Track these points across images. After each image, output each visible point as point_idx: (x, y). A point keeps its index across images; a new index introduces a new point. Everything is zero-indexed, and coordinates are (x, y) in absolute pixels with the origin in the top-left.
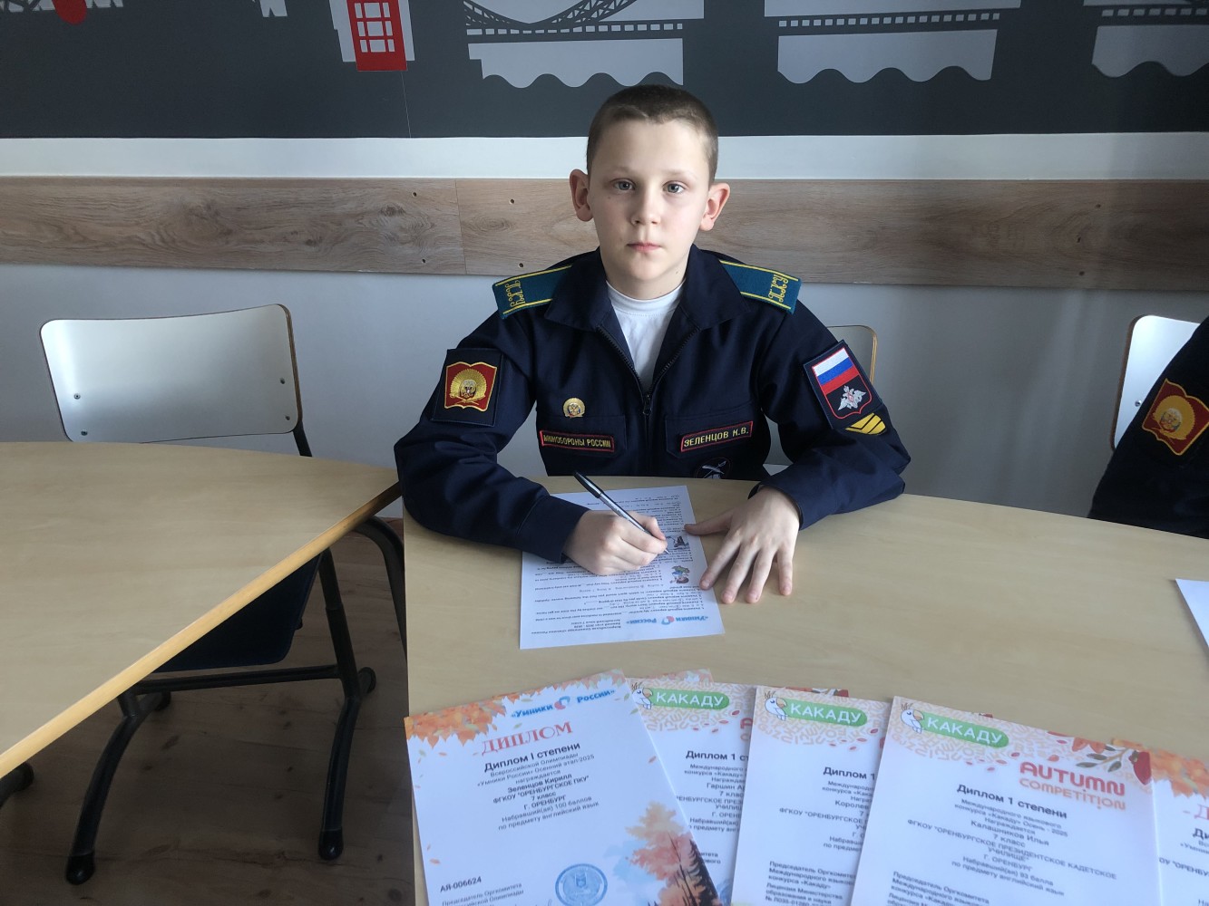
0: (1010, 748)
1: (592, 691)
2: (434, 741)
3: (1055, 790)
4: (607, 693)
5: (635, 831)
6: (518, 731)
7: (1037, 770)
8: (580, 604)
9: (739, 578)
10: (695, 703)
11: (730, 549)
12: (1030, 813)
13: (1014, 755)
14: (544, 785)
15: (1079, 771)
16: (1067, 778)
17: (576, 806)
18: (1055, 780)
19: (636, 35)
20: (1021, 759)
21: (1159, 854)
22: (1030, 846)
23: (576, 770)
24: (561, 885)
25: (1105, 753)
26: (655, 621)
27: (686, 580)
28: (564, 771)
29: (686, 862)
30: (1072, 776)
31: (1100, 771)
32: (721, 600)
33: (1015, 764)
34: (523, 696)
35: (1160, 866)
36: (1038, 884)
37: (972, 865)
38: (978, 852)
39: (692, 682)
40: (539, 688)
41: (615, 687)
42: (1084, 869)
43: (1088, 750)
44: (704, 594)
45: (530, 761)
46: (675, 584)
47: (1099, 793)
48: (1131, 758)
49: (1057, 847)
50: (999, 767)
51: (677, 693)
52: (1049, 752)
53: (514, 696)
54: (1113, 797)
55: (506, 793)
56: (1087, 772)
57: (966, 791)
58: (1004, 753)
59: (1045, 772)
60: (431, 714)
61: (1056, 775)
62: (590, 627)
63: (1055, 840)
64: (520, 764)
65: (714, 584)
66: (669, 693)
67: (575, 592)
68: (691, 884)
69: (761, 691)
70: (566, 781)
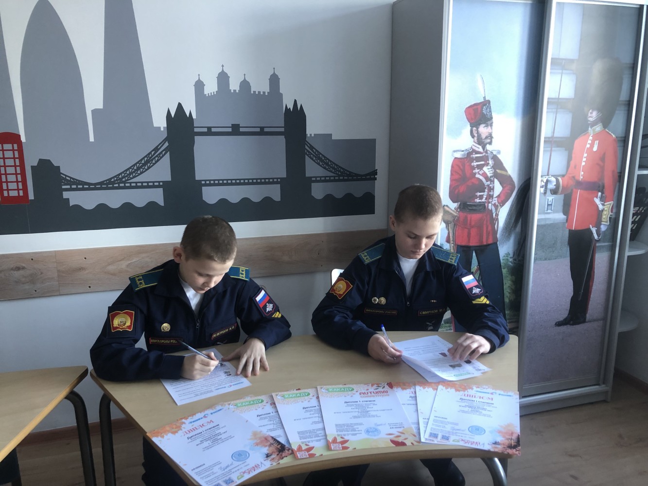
0: (355, 390)
1: (214, 411)
2: (163, 437)
3: (370, 396)
4: (221, 410)
5: (251, 439)
6: (193, 427)
7: (364, 393)
8: (194, 389)
9: (250, 368)
10: (252, 404)
11: (243, 361)
12: (366, 403)
13: (357, 392)
14: (212, 437)
15: (375, 391)
16: (372, 393)
17: (227, 439)
18: (369, 394)
19: (142, 187)
20: (359, 392)
21: (401, 403)
22: (368, 409)
23: (222, 431)
24: (234, 458)
25: (380, 385)
26: (225, 387)
27: (230, 375)
28: (217, 432)
29: (272, 441)
30: (374, 392)
31: (380, 389)
32: (246, 376)
33: (358, 393)
34: (190, 418)
35: (402, 406)
36: (373, 416)
37: (355, 417)
38: (356, 414)
39: (248, 399)
40: (195, 414)
41: (223, 407)
42: (384, 410)
43: (376, 385)
44: (239, 376)
45: (203, 433)
46: (227, 376)
47: (381, 394)
48: (387, 384)
49: (375, 408)
50: (354, 395)
51: (245, 402)
52: (366, 389)
53: (186, 418)
54: (385, 394)
55: (200, 442)
56: (377, 391)
57: (347, 403)
58: (354, 392)
59: (366, 393)
60: (156, 430)
61: (369, 393)
62: (201, 394)
63: (374, 406)
64: (200, 434)
65: (241, 373)
66: (242, 403)
67: (190, 386)
68: (276, 445)
69: (274, 394)
70: (220, 434)
